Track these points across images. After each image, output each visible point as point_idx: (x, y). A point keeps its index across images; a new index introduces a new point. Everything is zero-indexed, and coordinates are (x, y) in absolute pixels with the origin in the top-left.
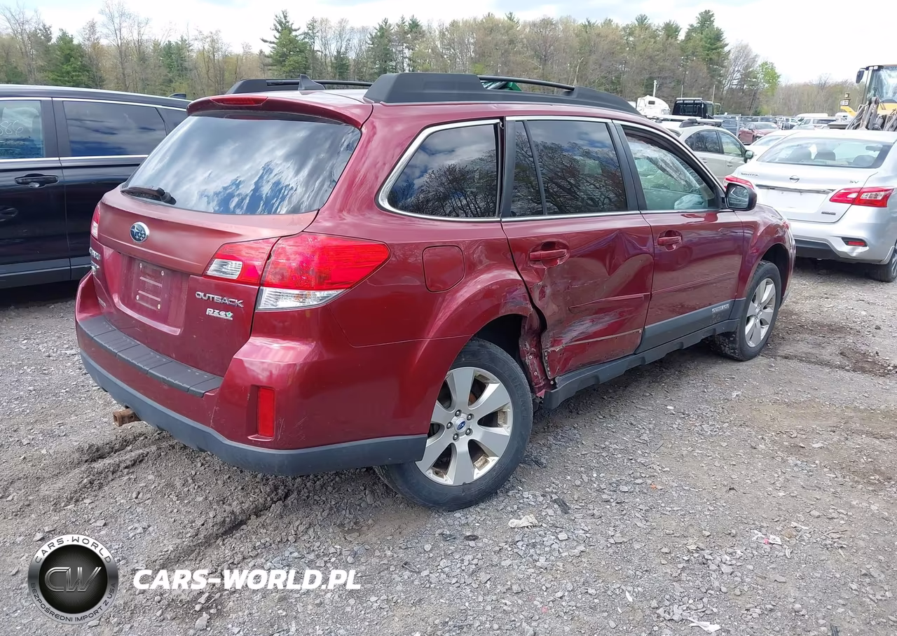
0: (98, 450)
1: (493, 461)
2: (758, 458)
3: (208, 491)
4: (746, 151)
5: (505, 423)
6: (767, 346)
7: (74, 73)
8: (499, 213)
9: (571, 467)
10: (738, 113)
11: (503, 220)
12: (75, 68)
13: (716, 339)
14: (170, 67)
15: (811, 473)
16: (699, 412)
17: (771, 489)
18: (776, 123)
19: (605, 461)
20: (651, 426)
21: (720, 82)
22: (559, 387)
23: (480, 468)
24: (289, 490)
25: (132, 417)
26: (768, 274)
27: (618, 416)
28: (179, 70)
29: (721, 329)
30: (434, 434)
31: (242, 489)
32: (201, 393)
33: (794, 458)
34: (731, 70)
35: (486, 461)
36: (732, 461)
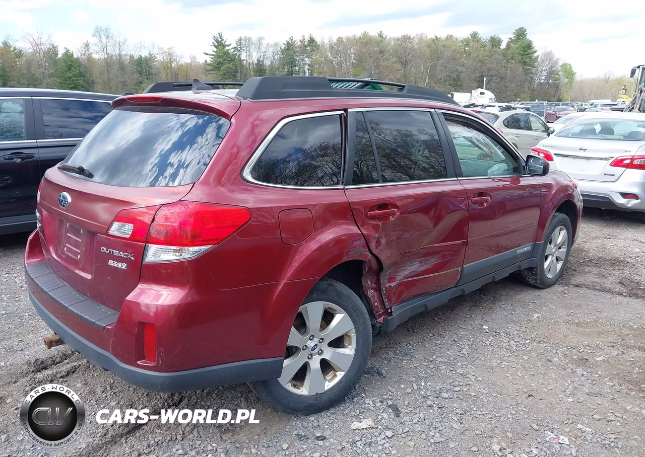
0: (42, 363)
1: (340, 375)
2: (552, 369)
3: (121, 397)
4: (549, 128)
5: (350, 344)
6: (562, 277)
7: (74, 78)
8: (343, 182)
9: (405, 377)
10: (545, 100)
11: (346, 187)
12: (75, 74)
13: (522, 273)
14: (140, 73)
15: (594, 382)
16: (508, 330)
17: (562, 396)
18: (573, 107)
19: (432, 372)
20: (469, 343)
21: (532, 78)
22: (394, 315)
23: (330, 381)
24: (182, 397)
25: (58, 341)
26: (562, 223)
27: (444, 334)
28: (147, 75)
29: (525, 265)
30: (293, 354)
31: (147, 395)
32: (102, 326)
33: (581, 370)
34: (540, 69)
35: (335, 376)
36: (532, 371)
